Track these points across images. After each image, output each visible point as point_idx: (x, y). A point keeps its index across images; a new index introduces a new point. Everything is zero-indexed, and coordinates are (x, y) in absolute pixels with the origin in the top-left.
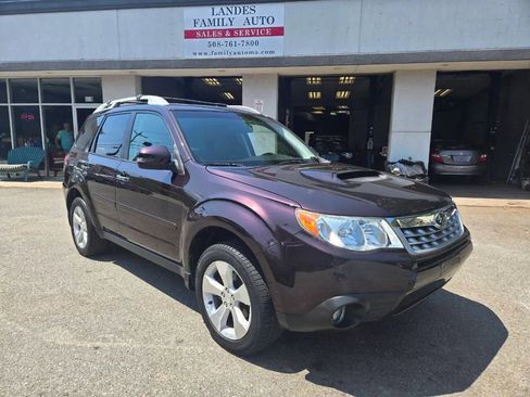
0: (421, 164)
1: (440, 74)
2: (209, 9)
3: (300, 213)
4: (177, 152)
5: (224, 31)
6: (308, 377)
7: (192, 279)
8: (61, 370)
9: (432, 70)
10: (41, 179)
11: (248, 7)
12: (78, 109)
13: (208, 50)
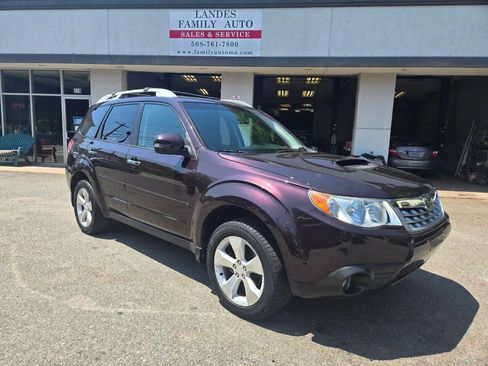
0: (382, 158)
1: (399, 78)
2: (193, 12)
3: (312, 193)
4: (189, 139)
5: (206, 32)
6: (313, 339)
7: (203, 253)
8: (92, 332)
9: (393, 74)
10: (29, 164)
11: (229, 12)
12: (66, 100)
13: (192, 49)
